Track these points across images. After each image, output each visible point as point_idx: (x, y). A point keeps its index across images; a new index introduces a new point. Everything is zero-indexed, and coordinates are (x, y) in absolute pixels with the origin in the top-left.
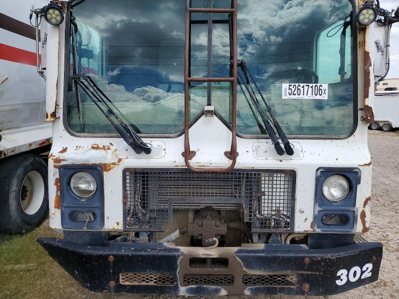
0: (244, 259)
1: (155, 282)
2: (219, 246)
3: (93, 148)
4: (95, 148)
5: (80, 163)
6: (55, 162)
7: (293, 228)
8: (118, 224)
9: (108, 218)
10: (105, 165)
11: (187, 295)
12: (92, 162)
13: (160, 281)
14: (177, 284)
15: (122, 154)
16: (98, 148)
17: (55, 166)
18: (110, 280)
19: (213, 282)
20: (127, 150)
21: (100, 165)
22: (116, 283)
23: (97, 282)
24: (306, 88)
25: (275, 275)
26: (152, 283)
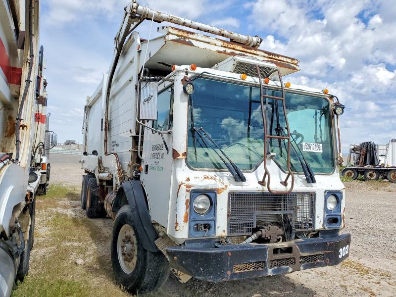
0: (300, 246)
1: (253, 269)
2: (282, 241)
3: (205, 178)
4: (206, 178)
5: (203, 188)
6: (187, 188)
7: (314, 227)
8: (224, 231)
9: (218, 228)
10: (218, 189)
11: (272, 274)
12: (210, 187)
13: (256, 267)
14: (267, 268)
15: (226, 182)
16: (208, 178)
17: (187, 191)
18: (227, 270)
19: (284, 264)
20: (229, 180)
21: (215, 189)
22: (231, 272)
23: (219, 273)
24: (313, 145)
25: (313, 256)
26: (251, 269)
